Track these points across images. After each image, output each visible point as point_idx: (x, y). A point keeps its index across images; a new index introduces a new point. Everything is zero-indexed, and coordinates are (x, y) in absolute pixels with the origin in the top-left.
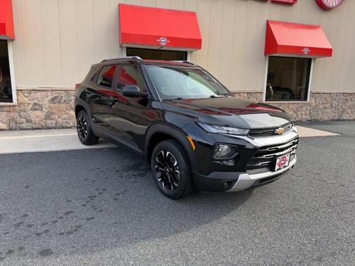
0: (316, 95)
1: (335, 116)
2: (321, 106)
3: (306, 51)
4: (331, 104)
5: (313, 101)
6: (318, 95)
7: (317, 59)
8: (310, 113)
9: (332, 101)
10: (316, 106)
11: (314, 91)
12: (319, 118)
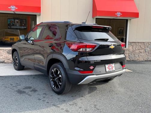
0: (133, 44)
1: (148, 58)
2: (137, 51)
3: (119, 14)
4: (145, 50)
5: (131, 48)
6: (134, 44)
7: (132, 20)
8: (129, 56)
9: (145, 48)
10: (133, 51)
11: (131, 41)
12: (136, 59)
